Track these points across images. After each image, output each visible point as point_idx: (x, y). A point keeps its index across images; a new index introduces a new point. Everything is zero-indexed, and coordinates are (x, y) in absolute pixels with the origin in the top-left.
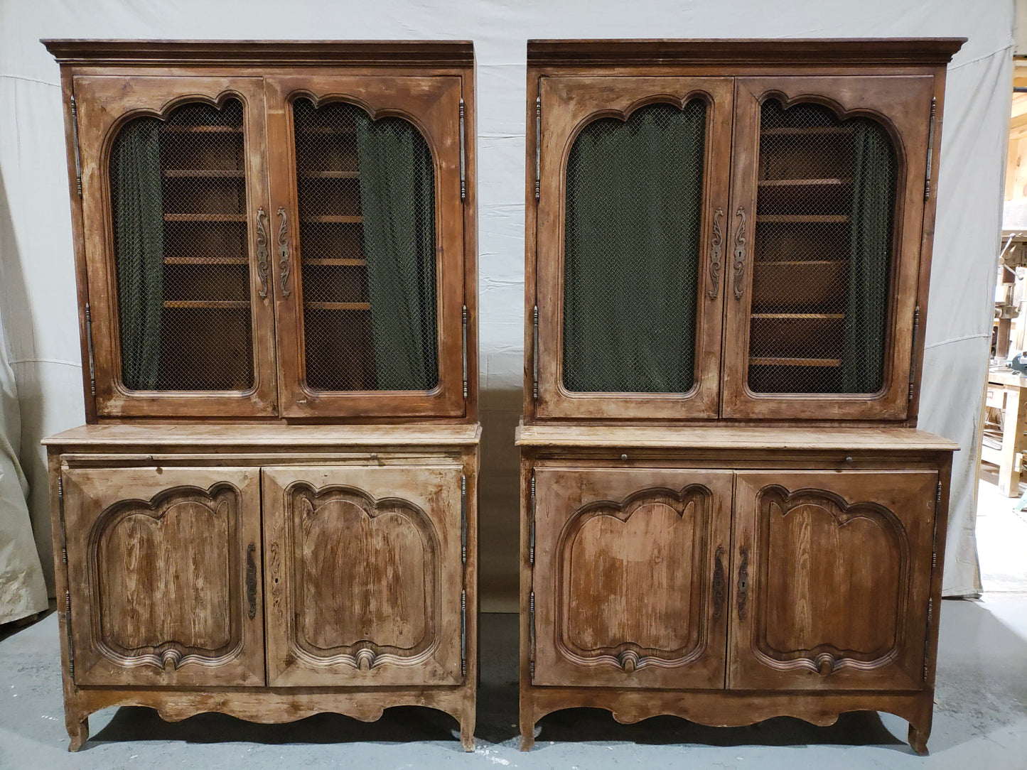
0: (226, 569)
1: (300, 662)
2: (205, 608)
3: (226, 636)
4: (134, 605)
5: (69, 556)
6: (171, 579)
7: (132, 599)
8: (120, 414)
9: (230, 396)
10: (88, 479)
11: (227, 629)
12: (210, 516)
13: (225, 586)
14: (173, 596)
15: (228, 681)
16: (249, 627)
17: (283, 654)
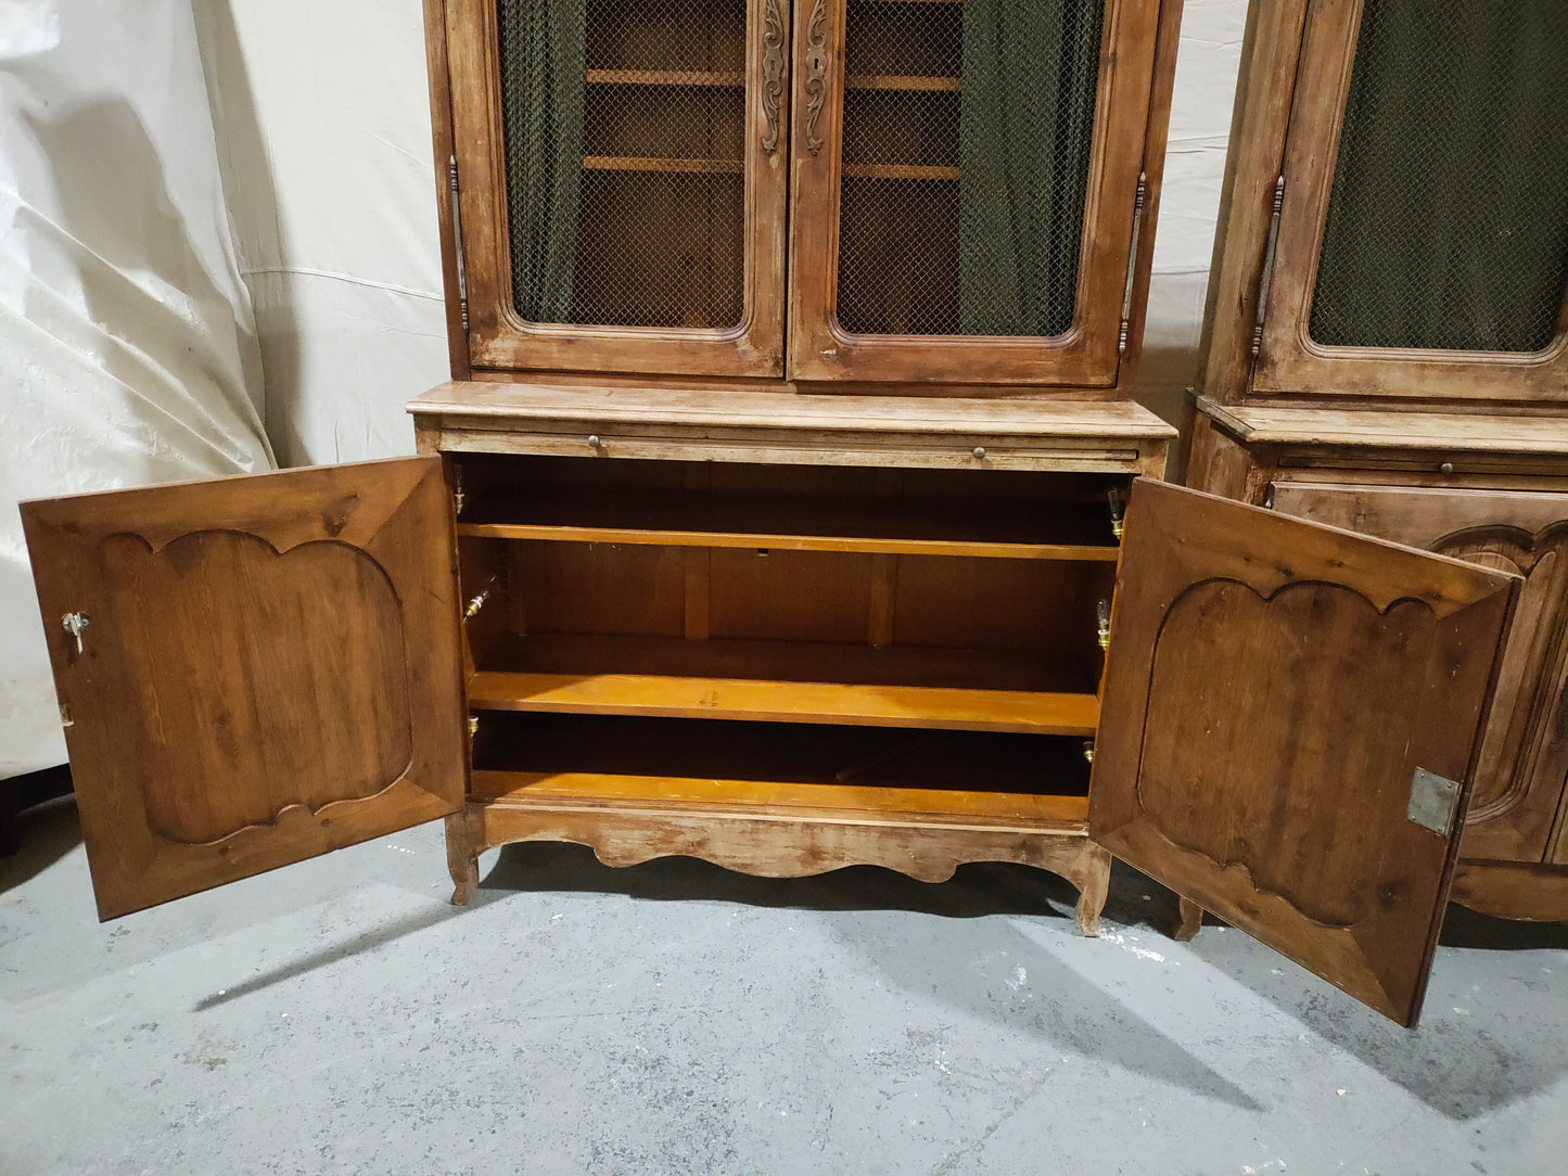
8: (511, 365)
9: (702, 338)
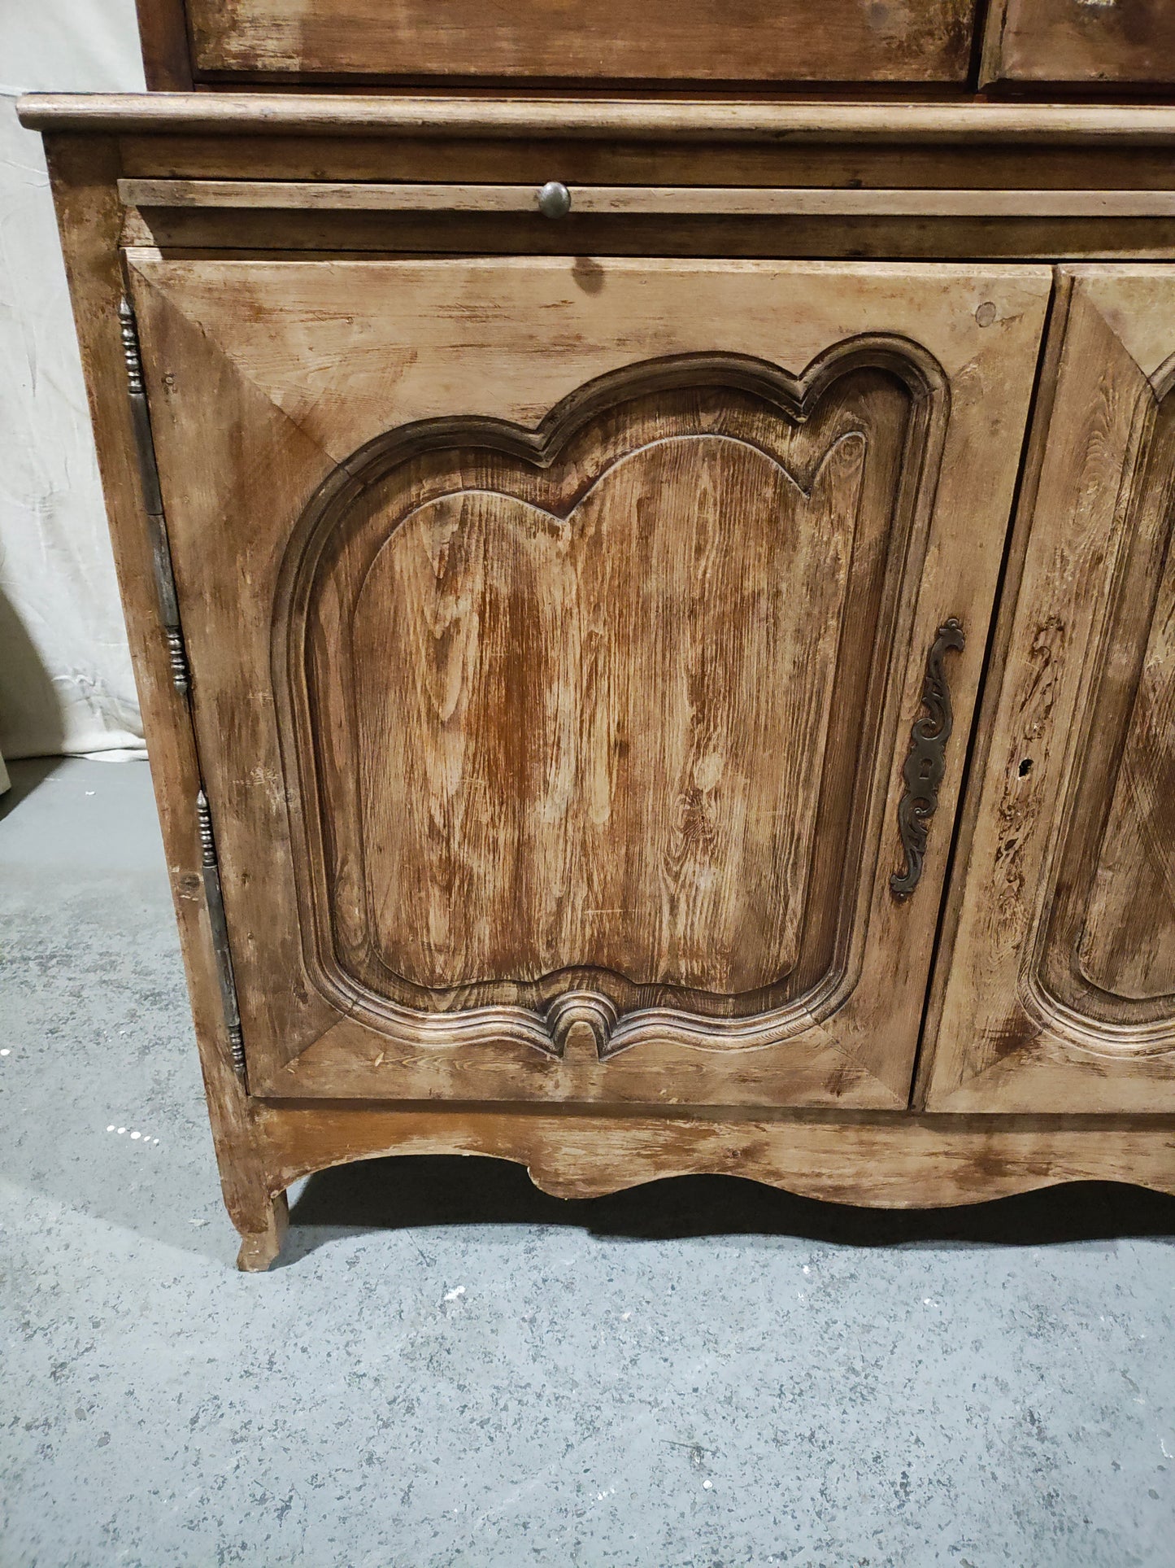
0: (818, 720)
1: (1050, 1043)
2: (717, 859)
3: (784, 950)
4: (455, 845)
5: (195, 661)
6: (600, 756)
7: (448, 825)
8: (294, 64)
10: (258, 313)
11: (790, 932)
12: (784, 501)
13: (807, 780)
14: (601, 816)
15: (783, 1092)
16: (886, 930)
17: (996, 1014)
